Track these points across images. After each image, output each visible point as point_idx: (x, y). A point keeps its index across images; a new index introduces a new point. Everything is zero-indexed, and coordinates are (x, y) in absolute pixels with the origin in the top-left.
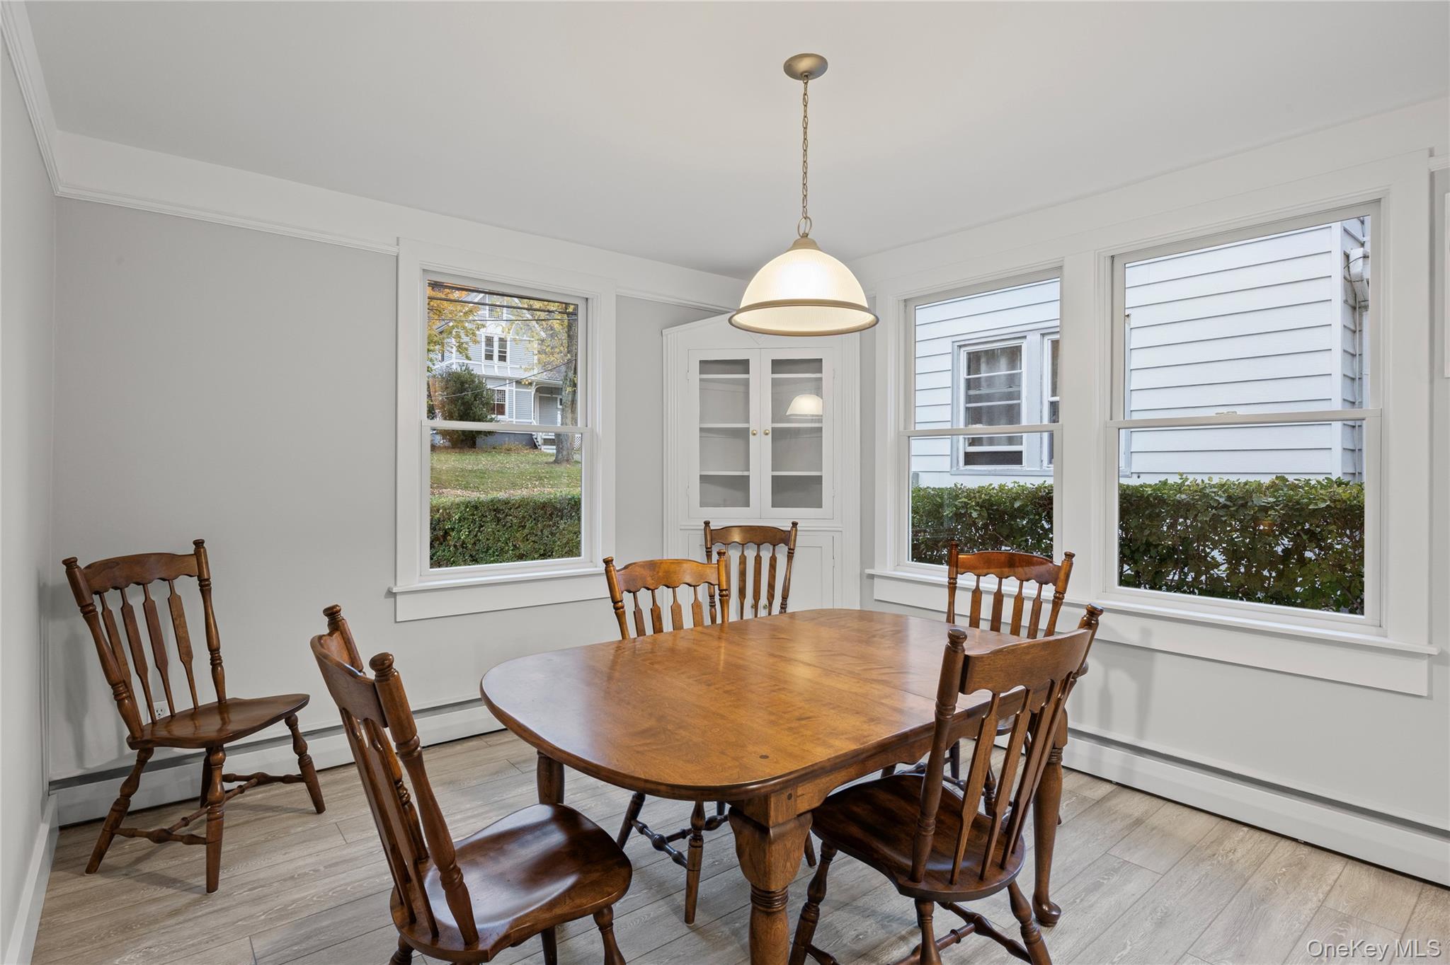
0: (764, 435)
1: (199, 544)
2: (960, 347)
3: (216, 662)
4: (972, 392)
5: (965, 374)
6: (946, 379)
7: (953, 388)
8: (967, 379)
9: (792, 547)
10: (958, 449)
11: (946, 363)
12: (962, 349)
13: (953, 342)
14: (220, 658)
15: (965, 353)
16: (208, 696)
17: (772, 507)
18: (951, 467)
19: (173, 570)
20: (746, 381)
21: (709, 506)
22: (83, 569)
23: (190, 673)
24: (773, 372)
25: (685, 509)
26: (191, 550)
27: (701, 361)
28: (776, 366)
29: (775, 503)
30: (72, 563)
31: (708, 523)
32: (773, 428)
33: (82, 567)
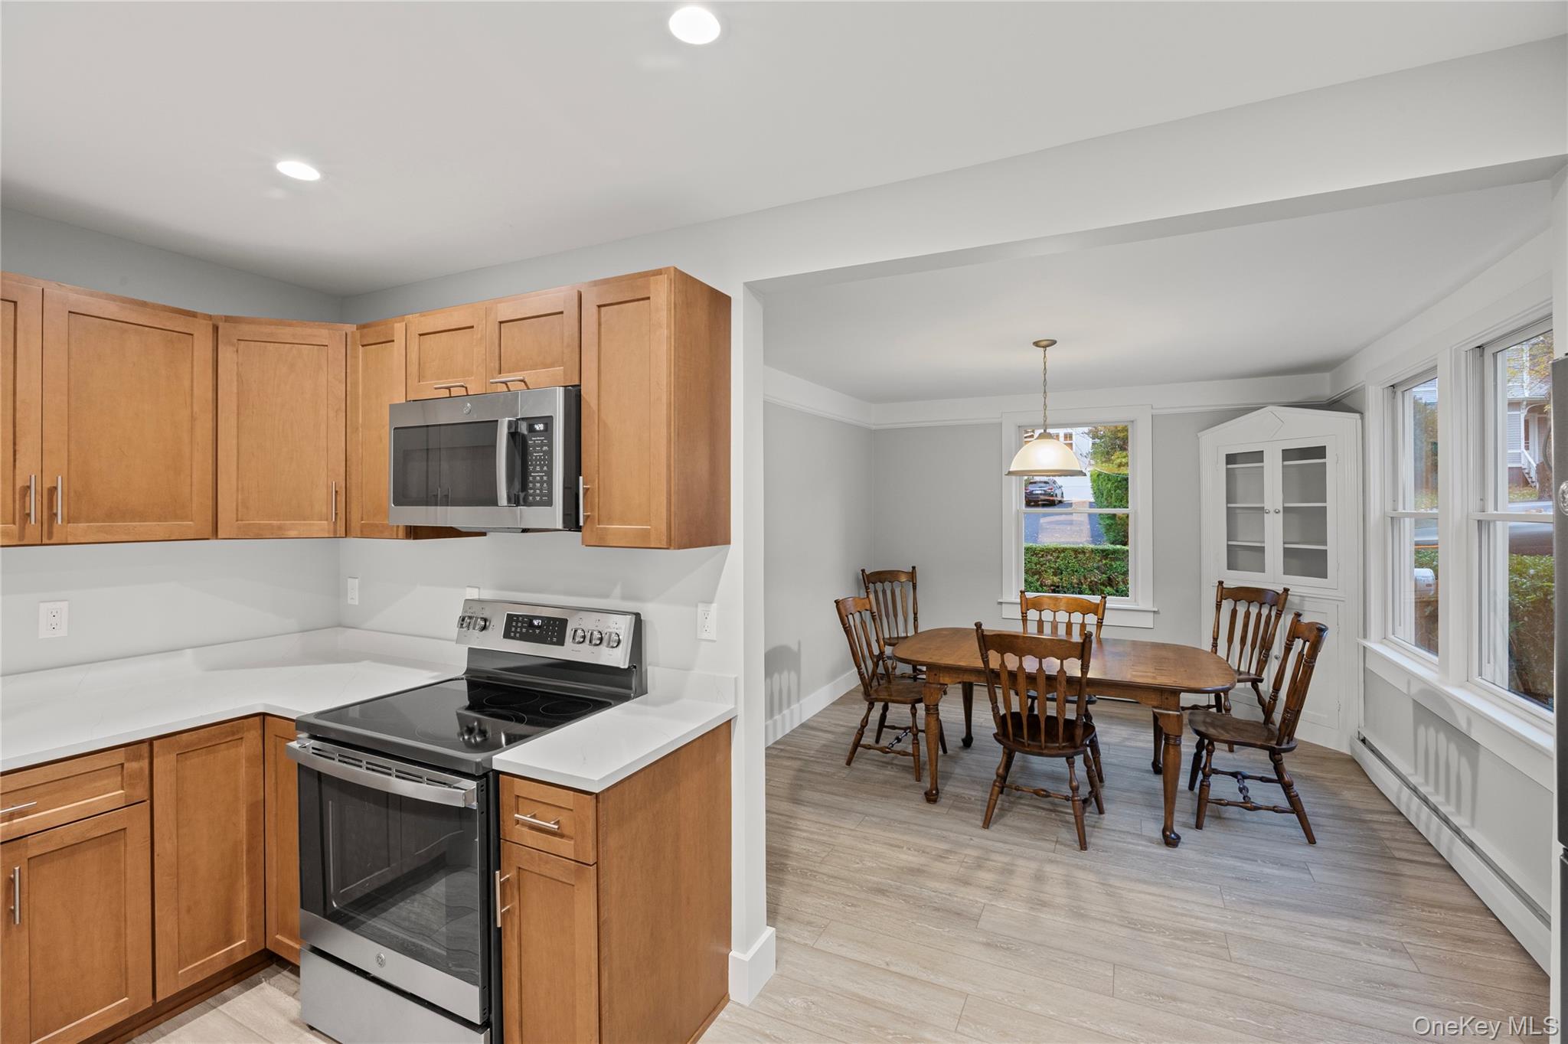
0: (1275, 514)
1: (914, 568)
3: (916, 619)
9: (1280, 609)
14: (917, 616)
16: (911, 632)
17: (1284, 574)
19: (903, 579)
20: (1262, 467)
21: (1229, 569)
22: (867, 573)
23: (906, 621)
24: (1284, 460)
25: (1216, 569)
26: (911, 571)
27: (1227, 455)
28: (1288, 454)
29: (1287, 571)
30: (863, 571)
31: (1223, 582)
32: (1284, 508)
33: (868, 572)
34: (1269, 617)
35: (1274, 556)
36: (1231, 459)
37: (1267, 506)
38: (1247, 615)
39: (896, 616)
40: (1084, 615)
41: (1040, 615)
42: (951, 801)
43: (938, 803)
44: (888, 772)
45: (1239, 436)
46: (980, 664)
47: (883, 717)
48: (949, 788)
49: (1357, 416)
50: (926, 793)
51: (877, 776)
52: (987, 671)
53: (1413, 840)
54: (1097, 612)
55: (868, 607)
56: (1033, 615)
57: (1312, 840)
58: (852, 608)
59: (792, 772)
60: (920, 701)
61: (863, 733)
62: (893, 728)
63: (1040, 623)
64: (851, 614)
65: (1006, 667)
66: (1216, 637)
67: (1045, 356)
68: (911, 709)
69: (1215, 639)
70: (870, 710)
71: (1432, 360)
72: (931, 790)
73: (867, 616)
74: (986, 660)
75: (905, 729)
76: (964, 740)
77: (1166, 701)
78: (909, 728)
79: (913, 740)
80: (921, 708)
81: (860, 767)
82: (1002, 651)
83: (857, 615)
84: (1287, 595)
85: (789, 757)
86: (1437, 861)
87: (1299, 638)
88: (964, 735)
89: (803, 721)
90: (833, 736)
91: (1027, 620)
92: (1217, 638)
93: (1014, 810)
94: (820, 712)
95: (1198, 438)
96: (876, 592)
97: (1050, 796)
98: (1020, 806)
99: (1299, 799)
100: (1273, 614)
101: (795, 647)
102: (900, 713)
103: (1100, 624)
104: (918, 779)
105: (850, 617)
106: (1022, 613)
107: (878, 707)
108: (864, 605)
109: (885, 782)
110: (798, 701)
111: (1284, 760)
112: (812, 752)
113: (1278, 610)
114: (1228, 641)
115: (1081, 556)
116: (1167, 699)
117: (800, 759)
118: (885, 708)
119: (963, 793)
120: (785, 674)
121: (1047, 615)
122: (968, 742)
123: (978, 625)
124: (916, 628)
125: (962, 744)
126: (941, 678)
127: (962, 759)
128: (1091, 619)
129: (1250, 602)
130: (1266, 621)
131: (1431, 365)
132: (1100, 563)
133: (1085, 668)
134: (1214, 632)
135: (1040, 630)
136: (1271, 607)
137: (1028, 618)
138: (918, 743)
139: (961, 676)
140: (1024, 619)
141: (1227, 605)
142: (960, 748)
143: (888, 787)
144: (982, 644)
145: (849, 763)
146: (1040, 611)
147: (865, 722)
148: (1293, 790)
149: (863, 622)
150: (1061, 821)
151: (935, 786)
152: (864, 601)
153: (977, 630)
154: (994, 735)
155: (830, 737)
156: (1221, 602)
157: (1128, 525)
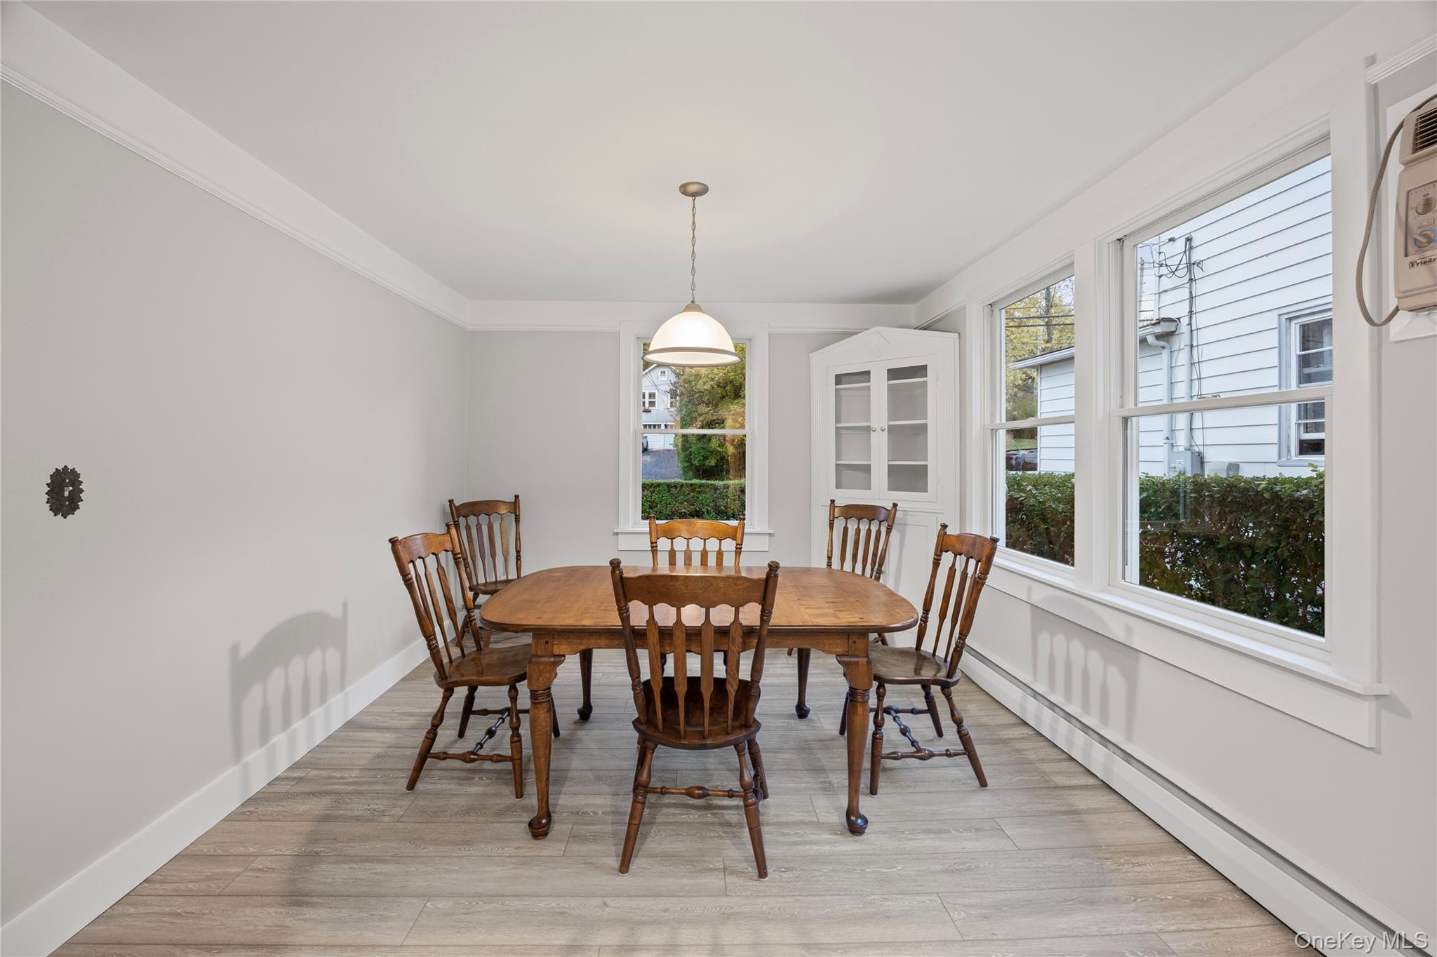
0: (880, 432)
1: (517, 497)
2: (1290, 319)
3: (518, 558)
4: (1307, 371)
5: (1298, 351)
6: (1272, 358)
7: (1281, 366)
8: (1300, 356)
9: (890, 524)
10: (1289, 437)
11: (1272, 339)
12: (1293, 323)
13: (1280, 315)
14: (520, 556)
15: (1298, 325)
16: (513, 575)
17: (891, 490)
18: (1280, 457)
19: (503, 510)
20: (868, 388)
21: (837, 488)
22: (456, 505)
23: (506, 561)
24: (888, 380)
25: (825, 490)
26: (513, 501)
27: (836, 375)
28: (894, 374)
29: (892, 487)
30: (451, 502)
31: (834, 501)
32: (889, 426)
33: (457, 503)
34: (879, 533)
35: (880, 475)
36: (839, 379)
37: (873, 424)
38: (858, 531)
39: (493, 555)
40: (720, 540)
41: (672, 543)
42: (570, 826)
43: (549, 837)
44: (473, 789)
45: (847, 357)
46: (614, 621)
47: (470, 699)
48: (564, 800)
49: (956, 335)
50: (530, 824)
51: (455, 801)
52: (627, 632)
53: (1056, 757)
54: (736, 536)
55: (449, 546)
56: (663, 544)
57: (983, 783)
58: (422, 549)
59: (305, 827)
60: (522, 678)
61: (435, 735)
62: (485, 712)
63: (672, 553)
64: (420, 558)
65: (656, 624)
66: (830, 556)
67: (694, 207)
68: (510, 691)
69: (830, 558)
70: (446, 699)
71: (1070, 256)
72: (538, 818)
73: (447, 560)
74: (624, 614)
75: (501, 712)
76: (580, 712)
77: (853, 645)
78: (507, 709)
79: (512, 737)
80: (523, 687)
81: (429, 787)
82: (651, 603)
83: (431, 560)
84: (896, 510)
85: (308, 794)
86: (1091, 781)
87: (946, 552)
88: (581, 705)
89: (351, 715)
90: (395, 735)
91: (657, 550)
92: (831, 558)
93: (659, 819)
94: (381, 697)
95: (809, 359)
96: (468, 528)
97: (708, 795)
98: (665, 811)
99: (969, 737)
100: (883, 530)
101: (336, 612)
102: (492, 696)
103: (738, 550)
104: (519, 794)
105: (419, 563)
106: (652, 543)
107: (461, 692)
108: (442, 543)
109: (468, 811)
110: (342, 687)
111: (953, 694)
112: (355, 773)
113: (888, 525)
114: (841, 559)
115: (673, 489)
116: (855, 642)
117: (328, 793)
118: (473, 690)
119: (586, 805)
120: (317, 654)
121: (680, 544)
122: (585, 713)
123: (615, 565)
124: (519, 568)
125: (577, 717)
126: (555, 647)
127: (580, 741)
128: (729, 545)
129: (859, 519)
130: (876, 537)
131: (1068, 261)
132: (689, 496)
133: (766, 613)
134: (828, 551)
135: (672, 562)
136: (880, 522)
137: (659, 548)
138: (520, 741)
139: (585, 641)
140: (654, 550)
141: (839, 524)
142: (576, 723)
143: (472, 819)
144: (621, 592)
145: (411, 786)
146: (672, 539)
147: (439, 717)
148: (964, 728)
149: (440, 569)
150: (721, 824)
151: (545, 809)
152: (442, 537)
153: (613, 572)
154: (634, 723)
155: (389, 737)
156: (833, 520)
157: (745, 445)
